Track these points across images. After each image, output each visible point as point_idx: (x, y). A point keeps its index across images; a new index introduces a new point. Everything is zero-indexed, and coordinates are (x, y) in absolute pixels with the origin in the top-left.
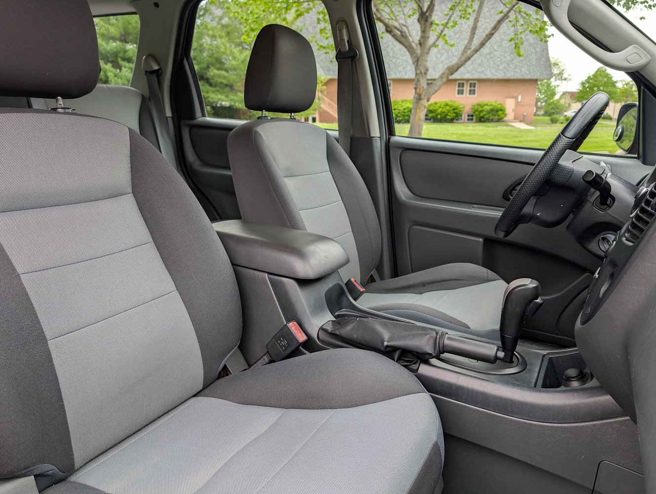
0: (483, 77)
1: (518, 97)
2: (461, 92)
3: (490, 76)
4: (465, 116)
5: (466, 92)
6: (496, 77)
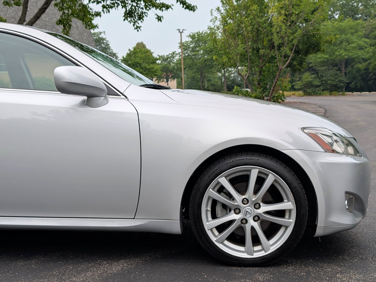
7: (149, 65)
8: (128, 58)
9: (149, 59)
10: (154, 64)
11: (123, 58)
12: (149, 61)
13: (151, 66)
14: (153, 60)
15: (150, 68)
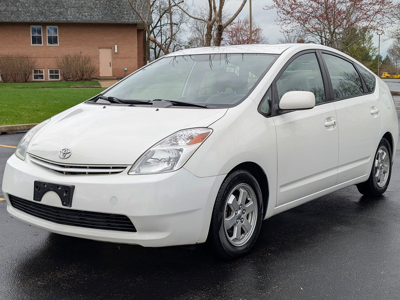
0: (62, 19)
1: (115, 47)
2: (36, 40)
3: (70, 19)
4: (46, 72)
5: (45, 40)
6: (79, 21)
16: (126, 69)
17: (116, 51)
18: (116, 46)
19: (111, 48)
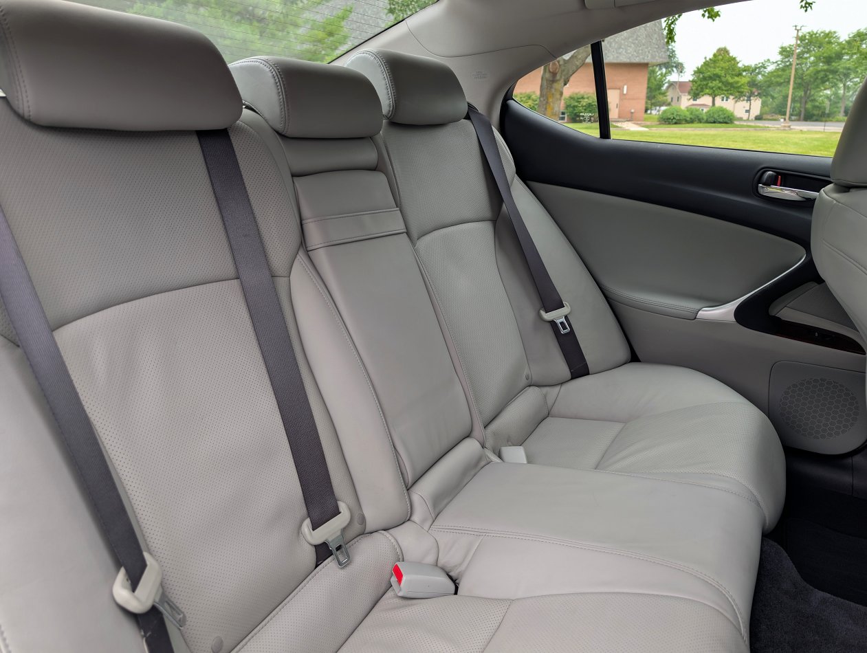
1: (623, 88)
7: (732, 78)
8: (704, 68)
9: (733, 70)
10: (740, 77)
11: (698, 68)
12: (733, 73)
13: (736, 79)
14: (739, 71)
15: (734, 82)
16: (633, 111)
17: (625, 92)
18: (625, 87)
19: (619, 89)
